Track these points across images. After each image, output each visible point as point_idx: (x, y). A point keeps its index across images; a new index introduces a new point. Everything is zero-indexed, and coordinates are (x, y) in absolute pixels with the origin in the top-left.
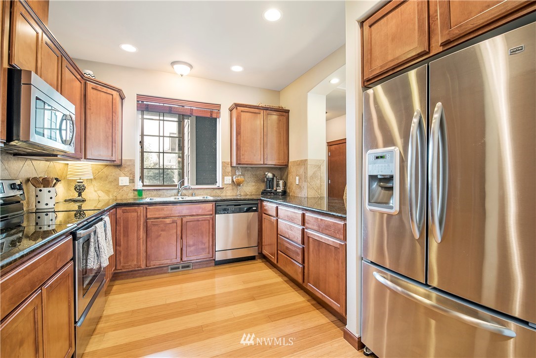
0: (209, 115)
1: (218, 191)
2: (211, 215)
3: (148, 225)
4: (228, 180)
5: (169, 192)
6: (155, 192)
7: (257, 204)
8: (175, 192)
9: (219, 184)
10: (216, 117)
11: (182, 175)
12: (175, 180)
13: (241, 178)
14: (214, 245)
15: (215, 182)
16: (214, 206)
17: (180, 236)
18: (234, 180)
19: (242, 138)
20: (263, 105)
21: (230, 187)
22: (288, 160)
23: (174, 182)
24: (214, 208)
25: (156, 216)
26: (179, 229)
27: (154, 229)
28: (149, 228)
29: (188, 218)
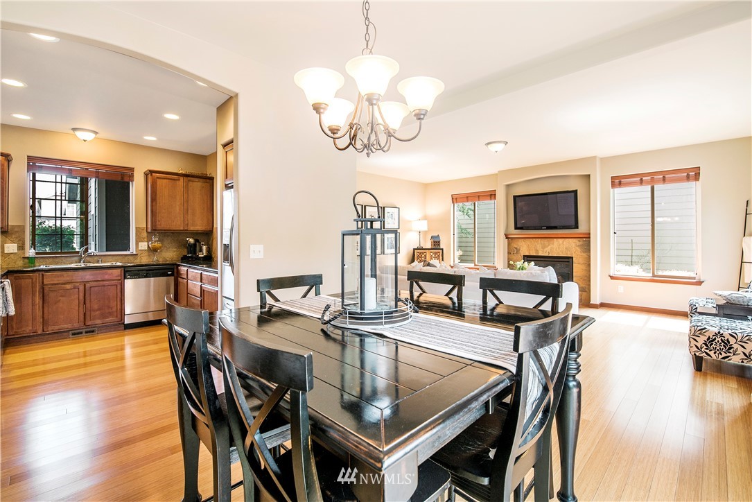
0: (119, 179)
1: (131, 258)
2: (120, 280)
3: (45, 291)
4: (143, 246)
5: (68, 259)
6: (51, 260)
7: (173, 269)
8: (76, 259)
9: (133, 249)
10: (128, 181)
11: (84, 241)
12: (75, 245)
13: (157, 244)
14: (122, 309)
15: (128, 248)
16: (123, 271)
17: (83, 301)
18: (150, 246)
19: (158, 204)
20: (182, 172)
21: (146, 254)
22: (213, 226)
23: (75, 249)
24: (123, 274)
25: (55, 282)
26: (82, 295)
27: (52, 295)
28: (45, 294)
29: (93, 283)
